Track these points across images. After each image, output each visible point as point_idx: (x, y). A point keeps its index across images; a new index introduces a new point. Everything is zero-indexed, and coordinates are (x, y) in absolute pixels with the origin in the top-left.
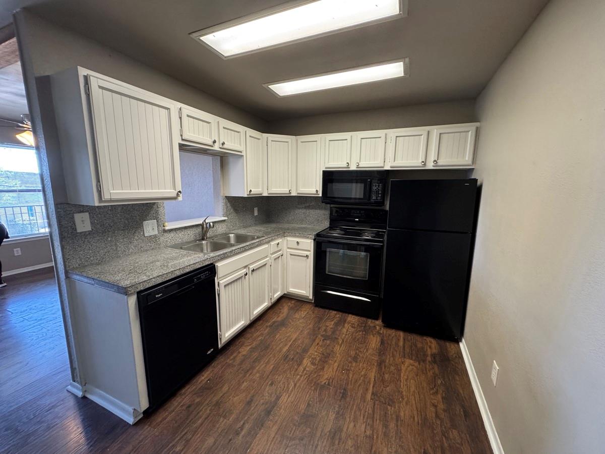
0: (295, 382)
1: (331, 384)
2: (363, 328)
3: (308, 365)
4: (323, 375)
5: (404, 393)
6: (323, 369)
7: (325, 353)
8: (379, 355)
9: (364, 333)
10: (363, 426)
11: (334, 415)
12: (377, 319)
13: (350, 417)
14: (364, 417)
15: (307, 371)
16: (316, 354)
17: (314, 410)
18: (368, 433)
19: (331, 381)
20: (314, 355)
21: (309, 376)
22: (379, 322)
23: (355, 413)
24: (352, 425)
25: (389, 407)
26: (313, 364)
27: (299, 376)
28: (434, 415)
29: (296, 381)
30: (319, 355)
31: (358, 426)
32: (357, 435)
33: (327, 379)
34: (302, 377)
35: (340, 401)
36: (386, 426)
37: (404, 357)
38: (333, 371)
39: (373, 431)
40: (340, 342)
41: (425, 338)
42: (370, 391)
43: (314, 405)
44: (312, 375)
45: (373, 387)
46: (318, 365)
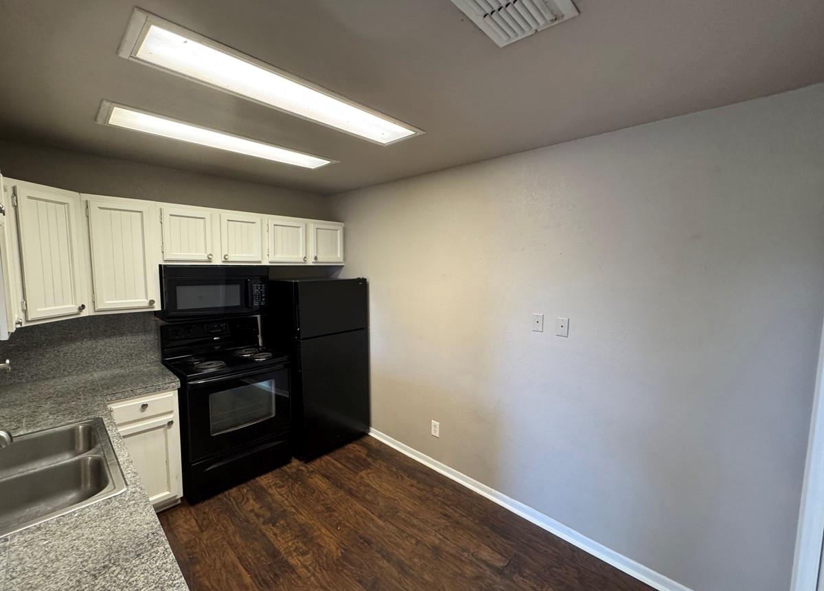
0: (319, 585)
1: (346, 548)
2: (290, 480)
3: (302, 560)
4: (330, 550)
5: (392, 497)
6: (321, 546)
7: (298, 534)
8: (341, 488)
9: (299, 483)
10: (406, 542)
11: (385, 562)
12: (289, 462)
13: (394, 549)
14: (398, 537)
15: (310, 565)
16: (290, 544)
17: (369, 578)
18: (414, 542)
19: (342, 545)
20: (291, 547)
21: (320, 566)
22: (295, 463)
23: (390, 541)
24: (401, 550)
25: (399, 514)
26: (304, 554)
27: (312, 578)
28: (419, 491)
29: (316, 584)
30: (296, 541)
31: (404, 546)
32: (412, 551)
33: (337, 549)
34: (317, 574)
35: (372, 548)
36: (413, 526)
37: (357, 473)
38: (331, 538)
39: (414, 537)
40: (294, 511)
41: (346, 447)
42: (376, 519)
43: (362, 576)
44: (321, 561)
45: (372, 513)
46: (309, 549)
